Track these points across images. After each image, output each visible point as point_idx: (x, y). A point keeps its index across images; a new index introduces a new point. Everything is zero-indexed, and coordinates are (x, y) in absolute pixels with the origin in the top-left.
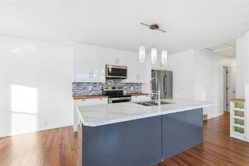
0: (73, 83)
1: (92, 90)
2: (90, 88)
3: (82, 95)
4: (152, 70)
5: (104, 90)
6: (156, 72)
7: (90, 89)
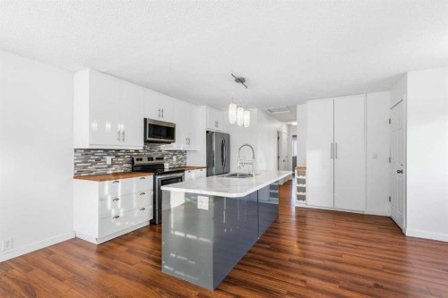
0: (76, 150)
1: (113, 164)
2: (109, 160)
3: (93, 174)
4: (207, 132)
5: (136, 162)
6: (214, 135)
7: (109, 162)
